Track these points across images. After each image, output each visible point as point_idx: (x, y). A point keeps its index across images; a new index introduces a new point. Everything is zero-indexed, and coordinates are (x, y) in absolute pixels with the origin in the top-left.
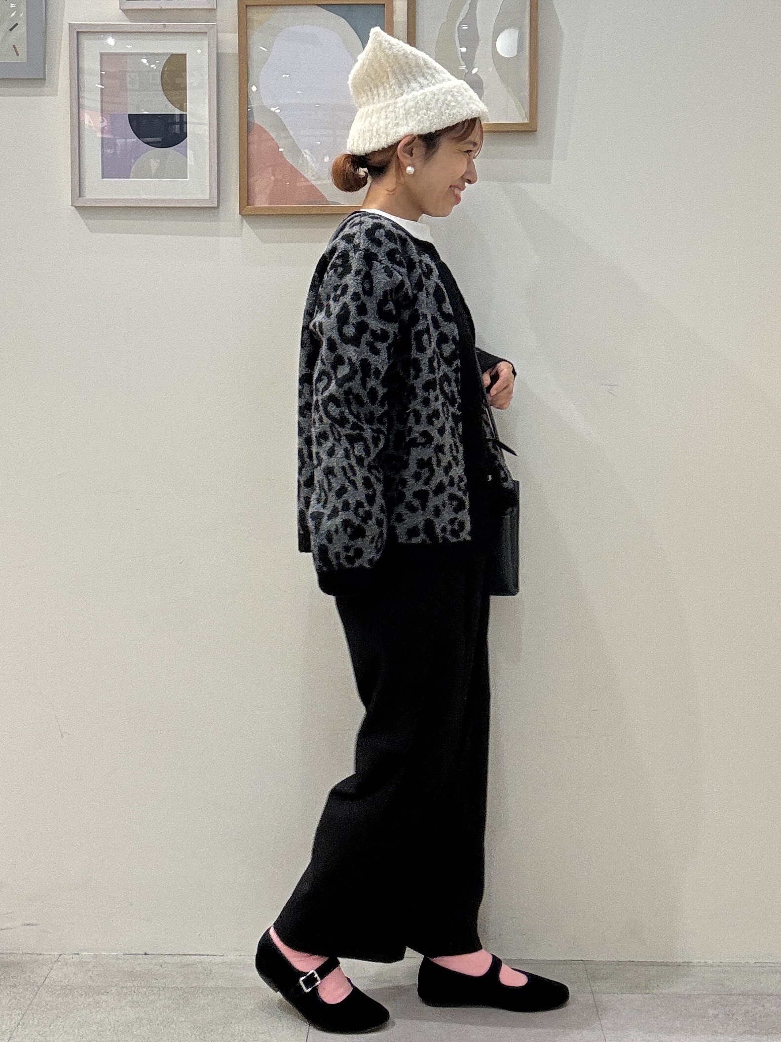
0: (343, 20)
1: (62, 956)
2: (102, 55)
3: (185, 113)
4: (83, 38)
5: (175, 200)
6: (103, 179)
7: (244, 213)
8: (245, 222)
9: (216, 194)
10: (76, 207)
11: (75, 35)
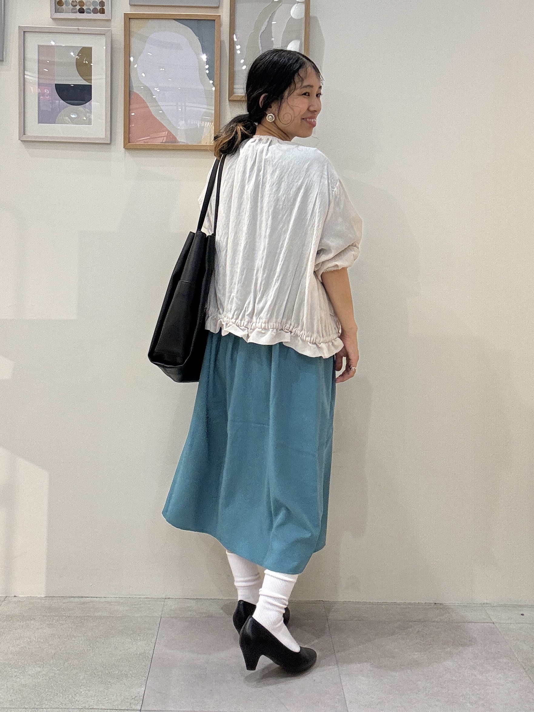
0: (189, 29)
1: (7, 598)
2: (39, 46)
3: (90, 84)
4: (27, 35)
5: (84, 138)
6: (39, 124)
7: (126, 147)
8: (127, 153)
9: (109, 136)
10: (21, 141)
11: (22, 33)
